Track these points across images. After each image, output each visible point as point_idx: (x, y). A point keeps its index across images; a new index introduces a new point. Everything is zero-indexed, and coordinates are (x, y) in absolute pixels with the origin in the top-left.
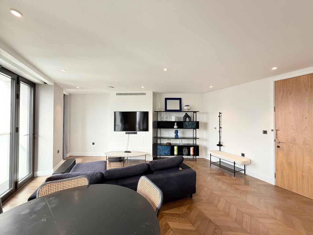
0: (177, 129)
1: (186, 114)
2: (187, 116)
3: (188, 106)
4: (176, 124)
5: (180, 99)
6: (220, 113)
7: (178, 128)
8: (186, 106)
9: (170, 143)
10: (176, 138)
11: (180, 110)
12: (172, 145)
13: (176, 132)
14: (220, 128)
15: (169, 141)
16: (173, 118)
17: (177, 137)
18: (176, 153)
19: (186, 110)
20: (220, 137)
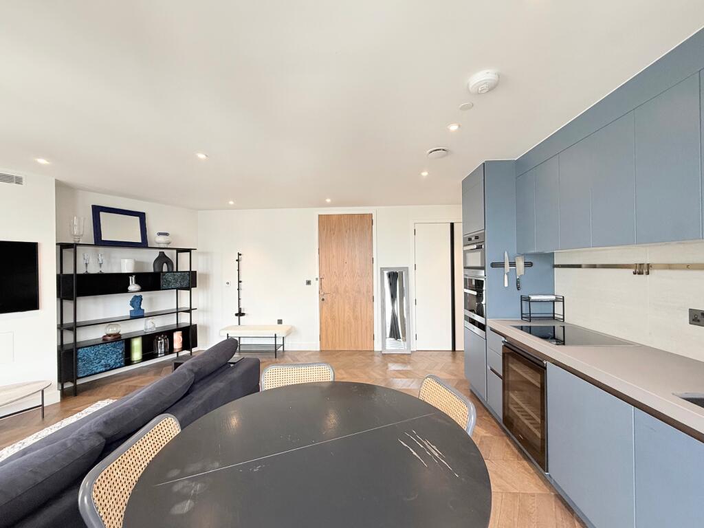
0: (138, 294)
1: (162, 256)
2: (162, 259)
3: (166, 234)
4: (132, 279)
5: (142, 216)
6: (239, 255)
7: (143, 290)
8: (160, 234)
9: (118, 334)
10: (132, 318)
11: (144, 244)
12: (123, 337)
13: (136, 302)
14: (239, 282)
15: (112, 330)
16: (124, 263)
17: (137, 315)
18: (137, 355)
19: (162, 246)
20: (239, 299)
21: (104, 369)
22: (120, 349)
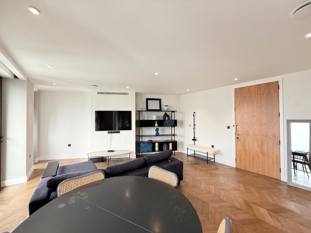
2: (166, 115)
5: (160, 100)
7: (159, 126)
8: (165, 106)
11: (160, 110)
12: (153, 142)
13: (157, 130)
14: (194, 125)
16: (154, 117)
18: (157, 149)
20: (194, 133)
21: (147, 151)
22: (151, 145)
